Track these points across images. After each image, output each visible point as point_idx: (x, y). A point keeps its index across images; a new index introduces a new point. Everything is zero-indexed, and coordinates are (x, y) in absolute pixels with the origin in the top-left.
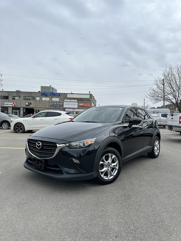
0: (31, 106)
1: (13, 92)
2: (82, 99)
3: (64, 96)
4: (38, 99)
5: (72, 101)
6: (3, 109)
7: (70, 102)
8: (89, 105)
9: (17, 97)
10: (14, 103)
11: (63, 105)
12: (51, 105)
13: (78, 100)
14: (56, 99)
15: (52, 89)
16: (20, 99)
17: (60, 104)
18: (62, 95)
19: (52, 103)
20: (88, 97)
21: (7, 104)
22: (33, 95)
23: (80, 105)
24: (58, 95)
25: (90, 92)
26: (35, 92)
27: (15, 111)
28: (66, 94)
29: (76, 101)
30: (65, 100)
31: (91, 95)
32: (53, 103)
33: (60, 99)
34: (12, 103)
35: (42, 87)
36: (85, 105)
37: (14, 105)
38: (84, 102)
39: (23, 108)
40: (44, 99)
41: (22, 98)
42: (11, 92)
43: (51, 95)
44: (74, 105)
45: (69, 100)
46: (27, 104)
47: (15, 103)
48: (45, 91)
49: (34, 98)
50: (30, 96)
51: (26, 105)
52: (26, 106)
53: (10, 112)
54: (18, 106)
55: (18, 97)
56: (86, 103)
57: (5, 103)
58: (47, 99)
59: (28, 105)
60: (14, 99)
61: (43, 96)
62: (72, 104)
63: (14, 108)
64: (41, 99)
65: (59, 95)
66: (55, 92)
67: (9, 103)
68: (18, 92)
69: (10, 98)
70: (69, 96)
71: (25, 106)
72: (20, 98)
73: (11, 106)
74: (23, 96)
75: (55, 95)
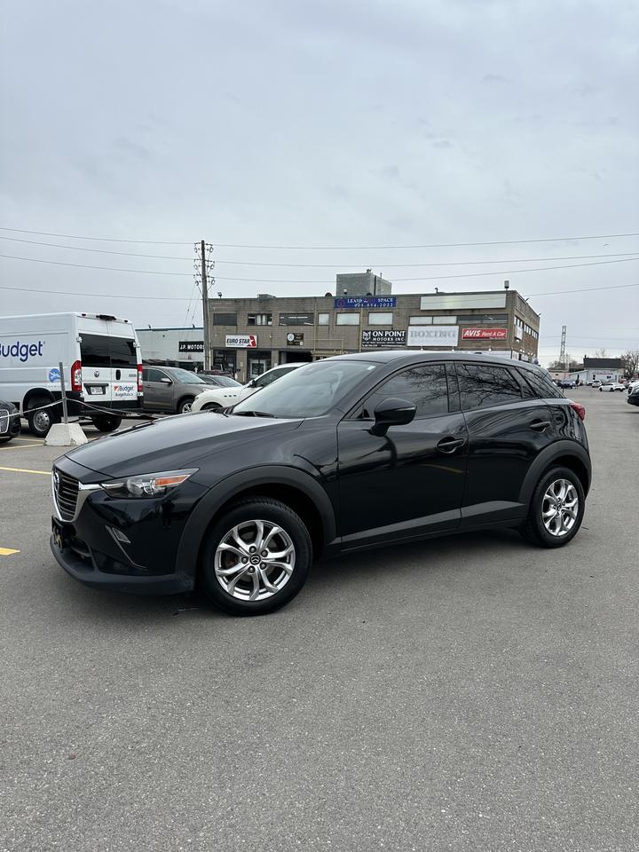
0: (303, 345)
1: (251, 300)
2: (476, 313)
3: (410, 306)
4: (324, 319)
5: (437, 320)
6: (222, 356)
7: (433, 325)
8: (503, 334)
9: (262, 315)
10: (252, 338)
11: (405, 337)
12: (363, 340)
13: (460, 318)
14: (381, 319)
15: (372, 284)
16: (270, 323)
17: (394, 334)
18: (401, 303)
19: (367, 332)
20: (500, 302)
21: (233, 341)
22: (309, 309)
23: (467, 334)
24: (390, 303)
25: (507, 282)
26: (315, 298)
27: (256, 362)
28: (418, 297)
29: (453, 320)
30: (413, 320)
31: (512, 296)
32: (372, 332)
33: (397, 315)
34: (247, 337)
35: (342, 279)
36: (485, 334)
37: (253, 343)
38: (485, 322)
39: (280, 353)
40: (343, 319)
41: (276, 318)
42: (244, 300)
43: (365, 304)
44: (443, 334)
45: (428, 320)
46: (291, 338)
47: (255, 337)
48: (345, 291)
49: (312, 318)
50: (300, 311)
51: (288, 341)
52: (288, 344)
53: (242, 365)
54: (265, 346)
55: (264, 317)
56: (490, 325)
57: (228, 337)
58: (353, 319)
59: (294, 343)
60: (252, 322)
61: (339, 310)
62: (438, 335)
63: (253, 354)
64: (333, 320)
65: (392, 303)
66: (383, 292)
67: (239, 337)
68: (264, 299)
69: (242, 320)
70: (426, 304)
71: (284, 346)
72: (271, 320)
73: (245, 345)
74: (280, 312)
75: (378, 304)
